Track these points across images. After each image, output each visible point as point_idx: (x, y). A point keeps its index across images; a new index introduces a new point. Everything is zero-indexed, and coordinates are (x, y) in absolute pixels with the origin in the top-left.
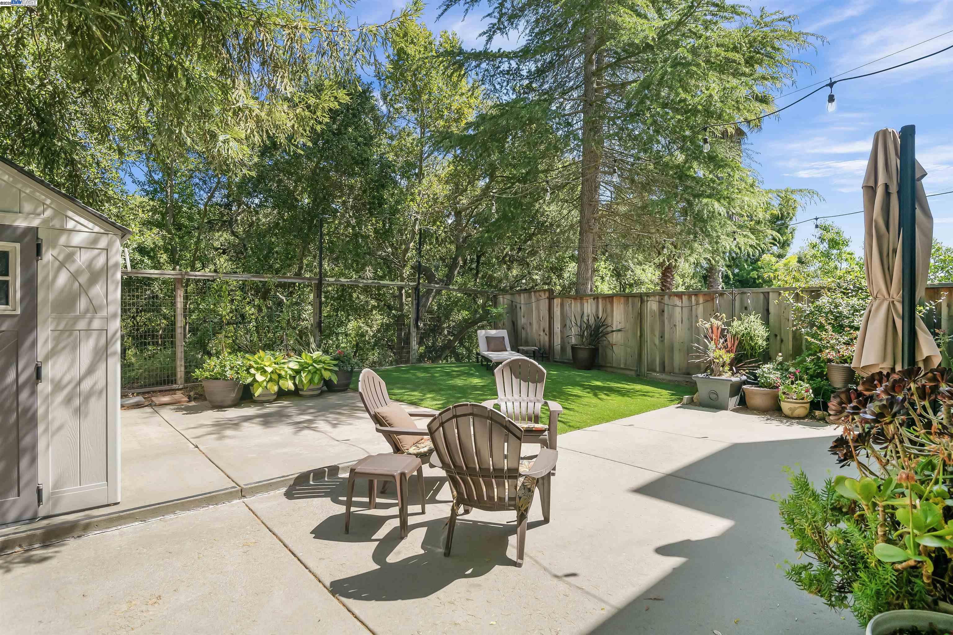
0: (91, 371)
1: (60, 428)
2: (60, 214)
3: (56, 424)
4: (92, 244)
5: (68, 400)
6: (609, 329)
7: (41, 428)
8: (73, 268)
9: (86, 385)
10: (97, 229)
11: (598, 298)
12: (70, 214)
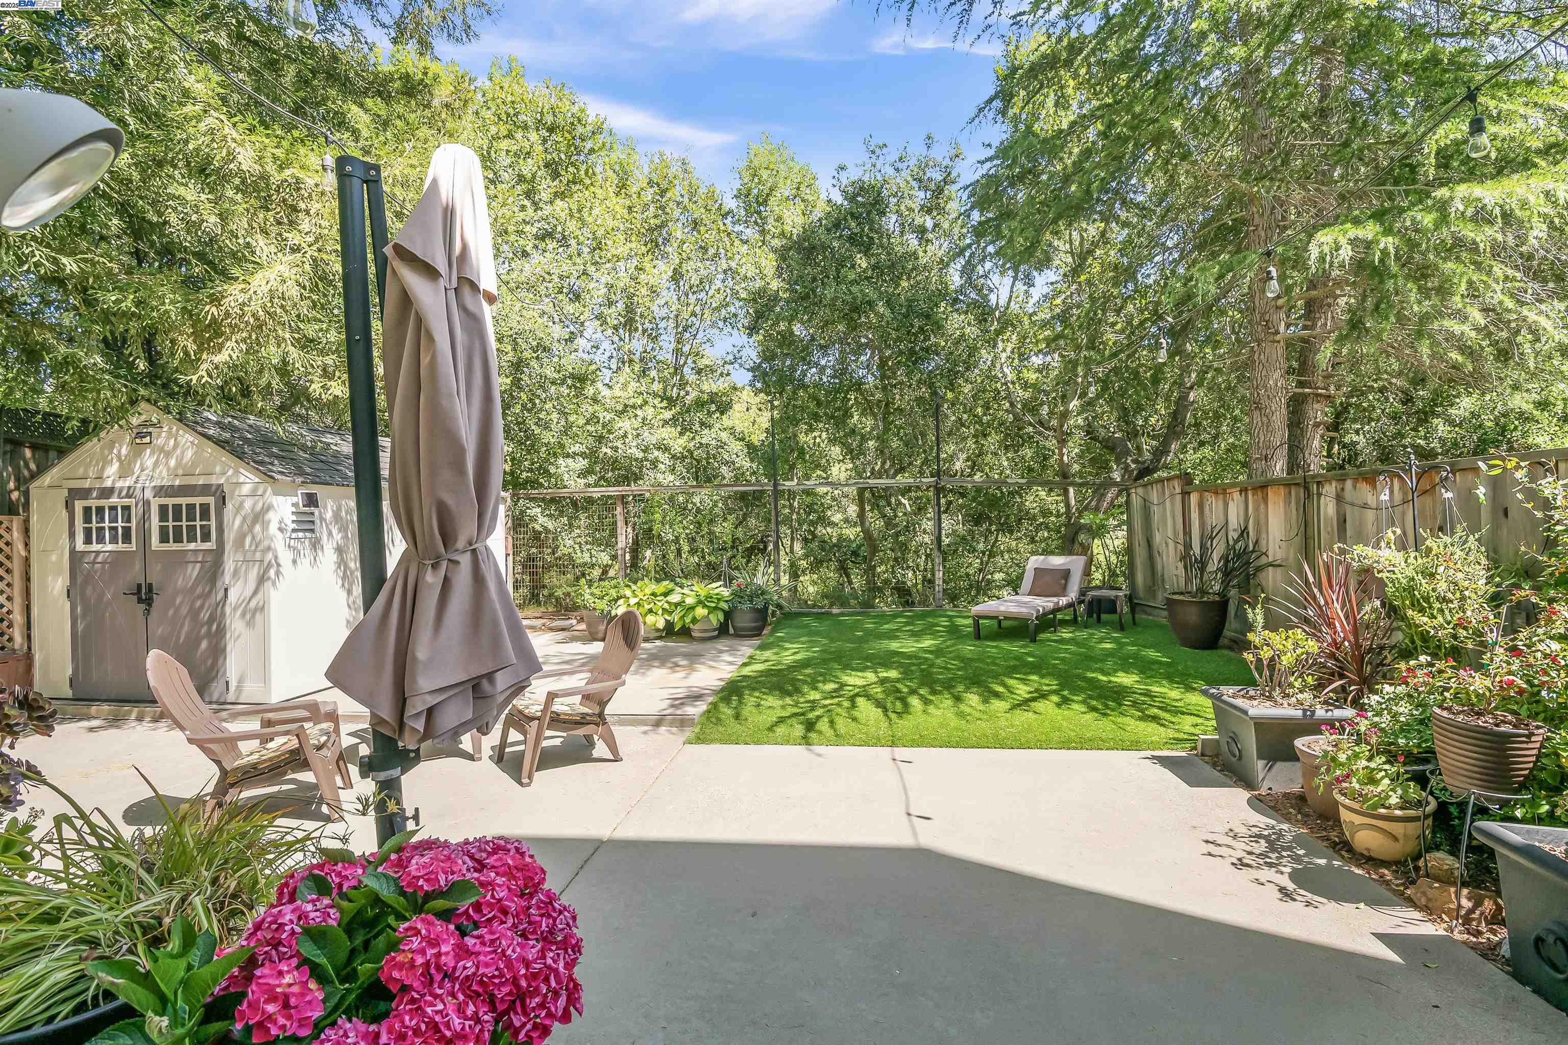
0: (255, 592)
1: (239, 636)
2: (237, 472)
3: (237, 634)
4: (253, 494)
5: (243, 615)
6: (1263, 560)
7: (228, 636)
8: (243, 513)
9: (253, 604)
10: (257, 480)
11: (1246, 490)
12: (242, 470)
